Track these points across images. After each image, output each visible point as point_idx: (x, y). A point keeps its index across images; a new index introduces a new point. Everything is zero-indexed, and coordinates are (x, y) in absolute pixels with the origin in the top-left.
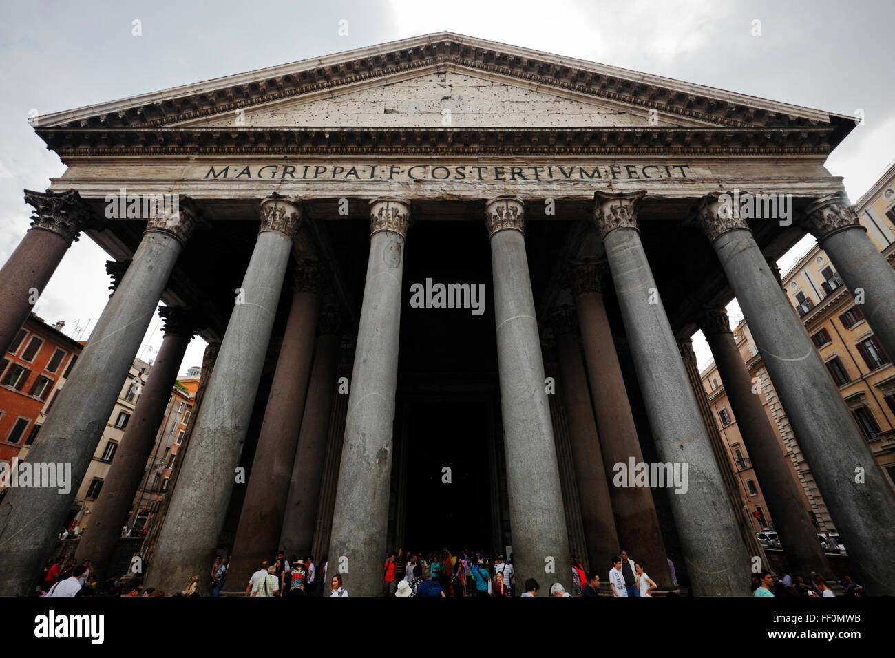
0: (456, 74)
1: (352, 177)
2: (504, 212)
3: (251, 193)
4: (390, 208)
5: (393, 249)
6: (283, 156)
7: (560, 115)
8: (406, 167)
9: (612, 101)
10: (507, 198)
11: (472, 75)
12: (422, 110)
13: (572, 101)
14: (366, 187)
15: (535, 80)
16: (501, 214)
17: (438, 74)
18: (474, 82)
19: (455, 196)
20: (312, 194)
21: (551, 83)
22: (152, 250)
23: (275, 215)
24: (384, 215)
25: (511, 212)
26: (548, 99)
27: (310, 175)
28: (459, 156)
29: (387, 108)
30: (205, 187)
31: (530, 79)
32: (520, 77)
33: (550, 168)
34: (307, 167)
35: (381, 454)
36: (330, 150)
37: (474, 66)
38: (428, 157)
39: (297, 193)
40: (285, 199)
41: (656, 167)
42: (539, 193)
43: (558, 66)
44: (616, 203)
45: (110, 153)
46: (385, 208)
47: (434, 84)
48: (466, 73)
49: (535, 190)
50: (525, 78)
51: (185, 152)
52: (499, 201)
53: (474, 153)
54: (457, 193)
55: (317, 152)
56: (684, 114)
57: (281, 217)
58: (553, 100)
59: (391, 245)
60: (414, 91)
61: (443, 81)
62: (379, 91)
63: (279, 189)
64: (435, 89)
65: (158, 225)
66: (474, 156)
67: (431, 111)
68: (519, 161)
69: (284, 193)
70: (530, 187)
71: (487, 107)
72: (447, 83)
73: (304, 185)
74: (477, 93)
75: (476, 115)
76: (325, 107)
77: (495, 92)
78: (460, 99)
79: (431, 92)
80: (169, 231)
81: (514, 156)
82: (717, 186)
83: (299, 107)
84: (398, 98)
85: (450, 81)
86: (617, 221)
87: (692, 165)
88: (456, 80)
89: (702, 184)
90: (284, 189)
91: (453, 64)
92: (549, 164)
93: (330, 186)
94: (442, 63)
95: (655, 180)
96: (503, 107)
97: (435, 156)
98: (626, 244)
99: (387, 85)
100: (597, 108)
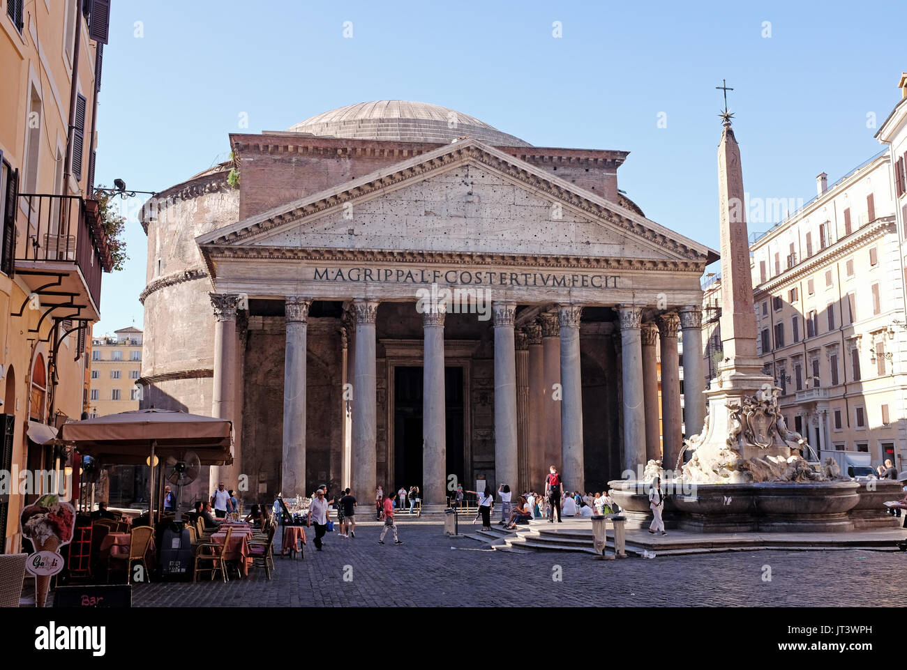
0: (476, 169)
1: (409, 279)
2: (504, 313)
3: (348, 293)
6: (363, 263)
8: (443, 272)
9: (585, 212)
10: (507, 303)
11: (489, 172)
12: (453, 213)
15: (535, 186)
16: (502, 313)
17: (463, 166)
18: (488, 179)
21: (546, 191)
23: (366, 311)
25: (508, 313)
26: (541, 204)
27: (383, 277)
28: (479, 266)
29: (427, 210)
30: (317, 287)
31: (531, 184)
33: (535, 275)
34: (379, 270)
36: (395, 261)
37: (491, 165)
39: (378, 295)
40: (371, 300)
41: (600, 276)
42: (527, 297)
44: (570, 309)
47: (459, 180)
48: (483, 169)
49: (524, 295)
50: (527, 183)
51: (298, 258)
52: (501, 305)
53: (488, 264)
55: (386, 261)
56: (629, 230)
57: (370, 313)
58: (545, 205)
60: (444, 187)
61: (467, 176)
62: (418, 188)
63: (366, 291)
64: (460, 187)
65: (298, 319)
66: (487, 266)
67: (459, 214)
68: (517, 270)
69: (369, 295)
70: (522, 292)
71: (498, 212)
72: (469, 180)
73: (381, 288)
74: (492, 193)
75: (490, 220)
76: (381, 205)
77: (505, 193)
78: (480, 201)
79: (458, 190)
80: (303, 322)
81: (514, 267)
82: (631, 295)
83: (362, 205)
84: (434, 196)
85: (472, 177)
86: (568, 321)
87: (622, 276)
88: (476, 175)
89: (623, 294)
90: (370, 291)
91: (474, 160)
92: (535, 272)
93: (397, 289)
94: (466, 159)
95: (596, 289)
96: (510, 211)
97: (463, 266)
98: (569, 339)
99: (425, 180)
100: (574, 215)
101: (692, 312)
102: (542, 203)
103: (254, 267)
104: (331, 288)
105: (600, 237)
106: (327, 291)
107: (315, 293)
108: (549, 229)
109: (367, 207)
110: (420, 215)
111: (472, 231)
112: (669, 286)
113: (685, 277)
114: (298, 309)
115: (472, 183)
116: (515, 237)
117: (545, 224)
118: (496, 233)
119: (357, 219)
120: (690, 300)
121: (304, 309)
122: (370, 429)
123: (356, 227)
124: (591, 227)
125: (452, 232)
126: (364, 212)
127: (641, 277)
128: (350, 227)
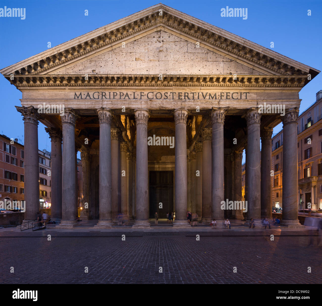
0: (165, 32)
2: (180, 115)
3: (93, 106)
4: (142, 113)
5: (144, 131)
6: (100, 88)
7: (207, 62)
8: (146, 92)
9: (230, 54)
10: (182, 109)
11: (173, 33)
12: (152, 58)
13: (213, 52)
14: (133, 103)
15: (200, 38)
16: (179, 116)
17: (157, 32)
18: (172, 38)
19: (164, 107)
20: (114, 107)
21: (206, 41)
22: (68, 131)
23: (103, 116)
24: (140, 117)
25: (182, 115)
28: (166, 88)
29: (137, 57)
30: (76, 103)
31: (197, 37)
32: (193, 36)
35: (146, 192)
36: (117, 85)
37: (173, 28)
38: (154, 88)
39: (109, 106)
40: (105, 109)
42: (193, 106)
43: (210, 31)
44: (219, 111)
45: (35, 86)
46: (140, 113)
47: (155, 39)
48: (169, 31)
49: (192, 105)
50: (195, 37)
51: (63, 86)
52: (179, 110)
53: (171, 86)
54: (165, 106)
55: (113, 86)
56: (256, 63)
57: (106, 117)
58: (206, 52)
59: (143, 129)
60: (147, 44)
61: (159, 37)
62: (132, 45)
63: (102, 104)
64: (156, 44)
65: (67, 121)
66: (171, 88)
67: (155, 59)
68: (188, 90)
69: (104, 106)
70: (190, 103)
71: (178, 57)
72: (161, 39)
73: (111, 102)
74: (174, 46)
75: (173, 62)
76: (111, 56)
77: (182, 46)
78: (167, 51)
79: (154, 45)
80: (70, 123)
81: (186, 88)
82: (256, 103)
83: (100, 56)
84: (141, 50)
85: (163, 37)
86: (217, 119)
87: (251, 93)
88: (165, 36)
89: (251, 102)
90: (104, 104)
91: (164, 25)
92: (199, 91)
93: (120, 103)
94: (159, 25)
95: (235, 100)
96: (185, 56)
97: (157, 88)
98: (218, 129)
99: (135, 41)
100: (223, 57)
101: (293, 112)
102: (204, 51)
103: (42, 93)
104: (83, 103)
105: (238, 70)
106: (81, 105)
107: (74, 106)
108: (207, 66)
109: (103, 57)
110: (133, 61)
111: (163, 68)
112: (280, 98)
113: (290, 92)
114: (66, 115)
115: (163, 41)
116: (187, 71)
117: (205, 63)
118: (176, 69)
119: (97, 64)
120: (292, 105)
121: (70, 116)
122: (106, 180)
123: (97, 69)
124: (233, 64)
125: (151, 70)
126: (101, 60)
127: (262, 93)
128: (93, 69)
